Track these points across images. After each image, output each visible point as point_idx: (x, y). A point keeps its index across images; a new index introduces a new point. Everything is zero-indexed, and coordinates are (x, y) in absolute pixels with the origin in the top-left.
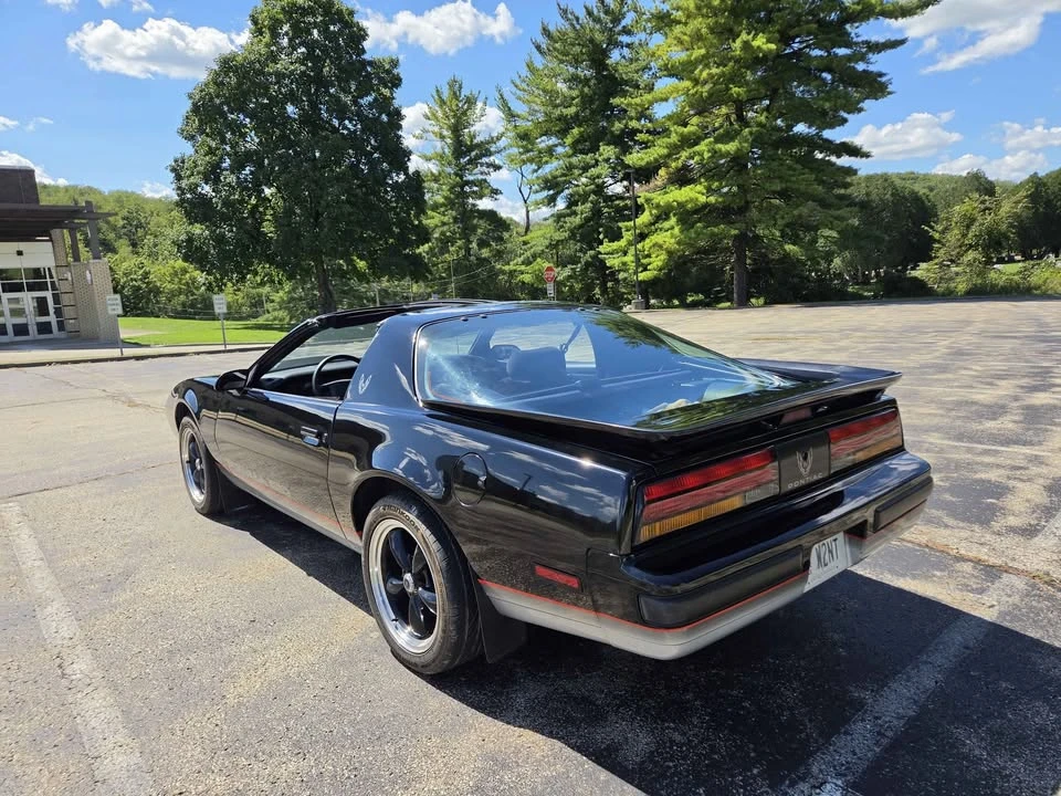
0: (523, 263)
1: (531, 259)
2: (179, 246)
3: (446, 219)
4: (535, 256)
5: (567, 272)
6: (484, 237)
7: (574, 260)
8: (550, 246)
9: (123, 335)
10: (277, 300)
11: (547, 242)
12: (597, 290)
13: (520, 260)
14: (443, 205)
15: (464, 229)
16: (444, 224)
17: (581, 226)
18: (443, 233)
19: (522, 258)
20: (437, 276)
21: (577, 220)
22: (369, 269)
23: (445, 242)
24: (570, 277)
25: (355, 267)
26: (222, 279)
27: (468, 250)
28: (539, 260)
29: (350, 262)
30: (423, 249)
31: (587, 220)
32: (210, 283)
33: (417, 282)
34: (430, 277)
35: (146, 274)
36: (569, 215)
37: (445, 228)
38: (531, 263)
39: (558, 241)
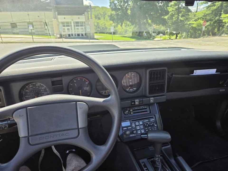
0: (194, 21)
1: (197, 19)
2: (109, 16)
3: (173, 9)
4: (198, 19)
5: (208, 23)
6: (184, 14)
7: (211, 20)
8: (204, 16)
9: (95, 37)
10: (130, 31)
11: (203, 14)
12: (216, 29)
13: (193, 20)
14: (173, 5)
15: (178, 12)
16: (173, 11)
17: (216, 9)
18: (172, 13)
19: (194, 19)
20: (168, 25)
21: (215, 7)
22: (151, 22)
23: (173, 15)
24: (209, 25)
25: (148, 22)
26: (117, 25)
27: (178, 18)
28: (199, 20)
29: (147, 21)
30: (166, 17)
31: (219, 7)
32: (115, 26)
33: (163, 26)
34: (167, 25)
35: (105, 25)
36: (212, 6)
37: (173, 12)
38: (197, 21)
39: (207, 14)
